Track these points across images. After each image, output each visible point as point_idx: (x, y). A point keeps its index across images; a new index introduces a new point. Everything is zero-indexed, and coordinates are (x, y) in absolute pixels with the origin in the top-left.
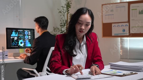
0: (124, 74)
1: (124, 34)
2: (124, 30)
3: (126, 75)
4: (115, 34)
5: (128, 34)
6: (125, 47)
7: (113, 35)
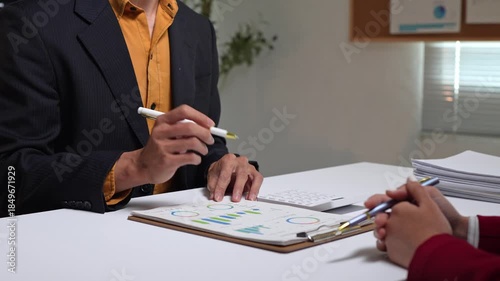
0: (302, 234)
1: (441, 26)
2: (441, 11)
3: (311, 243)
4: (402, 27)
5: (457, 29)
6: (444, 82)
7: (394, 29)
